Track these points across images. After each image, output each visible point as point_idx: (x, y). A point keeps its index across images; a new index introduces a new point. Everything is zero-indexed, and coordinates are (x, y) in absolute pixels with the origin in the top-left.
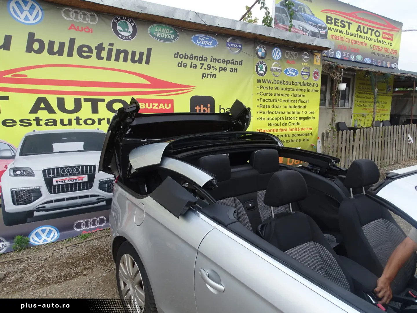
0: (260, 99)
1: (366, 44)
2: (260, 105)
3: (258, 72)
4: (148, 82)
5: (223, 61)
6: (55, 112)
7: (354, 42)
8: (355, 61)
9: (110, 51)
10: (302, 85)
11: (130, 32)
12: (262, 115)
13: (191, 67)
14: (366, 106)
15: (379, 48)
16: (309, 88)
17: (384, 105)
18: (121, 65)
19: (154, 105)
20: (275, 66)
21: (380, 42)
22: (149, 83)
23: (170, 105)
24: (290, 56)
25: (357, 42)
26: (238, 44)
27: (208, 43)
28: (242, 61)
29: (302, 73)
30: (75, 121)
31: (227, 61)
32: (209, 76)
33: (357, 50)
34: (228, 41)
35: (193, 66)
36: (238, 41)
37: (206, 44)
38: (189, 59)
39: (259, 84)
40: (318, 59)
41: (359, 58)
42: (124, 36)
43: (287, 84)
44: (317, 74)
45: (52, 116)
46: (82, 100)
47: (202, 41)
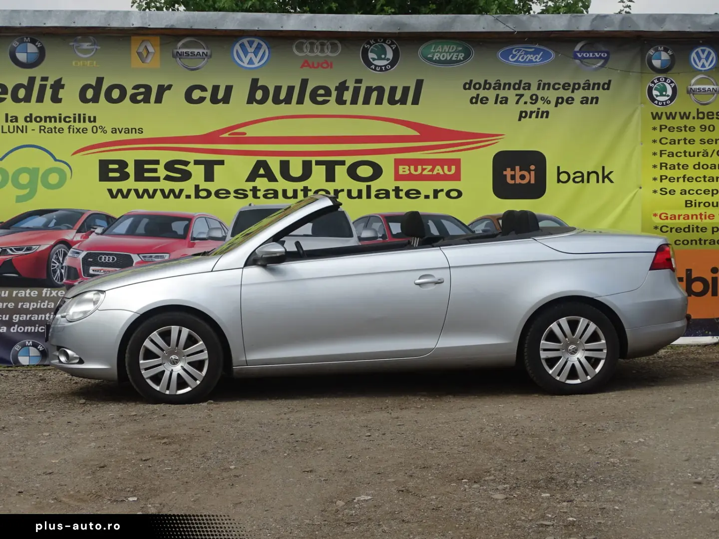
0: (661, 151)
2: (661, 164)
3: (653, 99)
5: (565, 87)
6: (276, 180)
9: (357, 91)
11: (388, 60)
12: (666, 184)
13: (496, 103)
18: (372, 109)
19: (425, 169)
22: (416, 133)
23: (453, 168)
26: (598, 52)
27: (533, 59)
28: (610, 81)
30: (302, 192)
31: (575, 84)
32: (534, 115)
34: (577, 48)
35: (499, 100)
36: (600, 47)
37: (527, 60)
38: (492, 89)
39: (657, 123)
42: (379, 66)
45: (273, 185)
46: (314, 163)
47: (519, 57)
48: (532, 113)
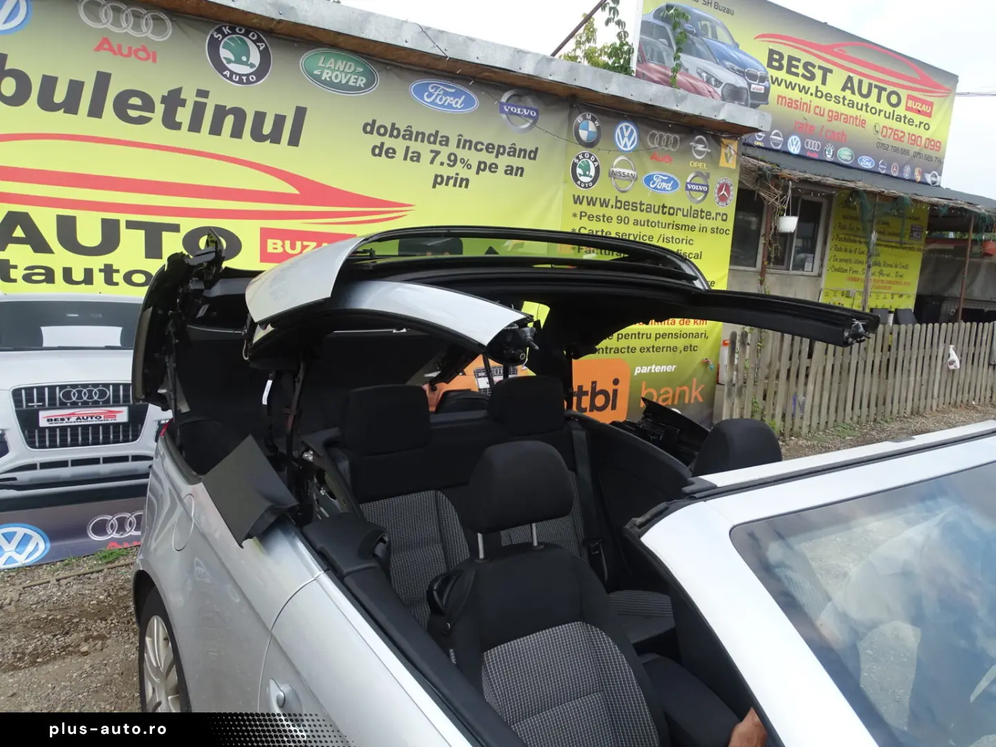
1: (863, 122)
3: (576, 179)
4: (292, 190)
5: (490, 147)
6: (50, 251)
7: (836, 116)
8: (836, 161)
9: (199, 110)
10: (687, 216)
11: (252, 66)
13: (405, 159)
14: (856, 272)
15: (895, 134)
16: (705, 223)
17: (901, 271)
18: (224, 143)
19: (307, 246)
20: (620, 165)
21: (899, 119)
24: (660, 144)
25: (843, 117)
26: (527, 108)
27: (453, 103)
28: (537, 149)
29: (689, 185)
30: (103, 274)
31: (499, 147)
32: (452, 182)
33: (840, 136)
34: (504, 100)
35: (410, 155)
36: (529, 101)
37: (446, 104)
38: (401, 137)
39: (579, 208)
40: (731, 155)
41: (845, 155)
42: (237, 74)
43: (649, 210)
44: (728, 190)
45: (43, 260)
46: (123, 225)
47: (436, 97)
48: (449, 178)
